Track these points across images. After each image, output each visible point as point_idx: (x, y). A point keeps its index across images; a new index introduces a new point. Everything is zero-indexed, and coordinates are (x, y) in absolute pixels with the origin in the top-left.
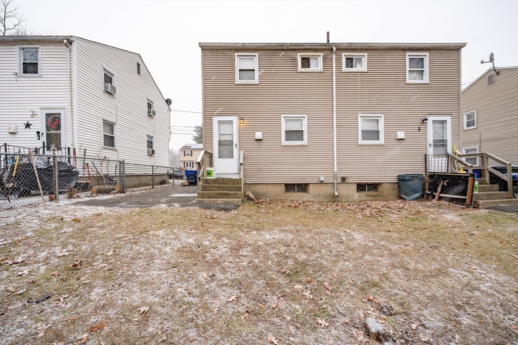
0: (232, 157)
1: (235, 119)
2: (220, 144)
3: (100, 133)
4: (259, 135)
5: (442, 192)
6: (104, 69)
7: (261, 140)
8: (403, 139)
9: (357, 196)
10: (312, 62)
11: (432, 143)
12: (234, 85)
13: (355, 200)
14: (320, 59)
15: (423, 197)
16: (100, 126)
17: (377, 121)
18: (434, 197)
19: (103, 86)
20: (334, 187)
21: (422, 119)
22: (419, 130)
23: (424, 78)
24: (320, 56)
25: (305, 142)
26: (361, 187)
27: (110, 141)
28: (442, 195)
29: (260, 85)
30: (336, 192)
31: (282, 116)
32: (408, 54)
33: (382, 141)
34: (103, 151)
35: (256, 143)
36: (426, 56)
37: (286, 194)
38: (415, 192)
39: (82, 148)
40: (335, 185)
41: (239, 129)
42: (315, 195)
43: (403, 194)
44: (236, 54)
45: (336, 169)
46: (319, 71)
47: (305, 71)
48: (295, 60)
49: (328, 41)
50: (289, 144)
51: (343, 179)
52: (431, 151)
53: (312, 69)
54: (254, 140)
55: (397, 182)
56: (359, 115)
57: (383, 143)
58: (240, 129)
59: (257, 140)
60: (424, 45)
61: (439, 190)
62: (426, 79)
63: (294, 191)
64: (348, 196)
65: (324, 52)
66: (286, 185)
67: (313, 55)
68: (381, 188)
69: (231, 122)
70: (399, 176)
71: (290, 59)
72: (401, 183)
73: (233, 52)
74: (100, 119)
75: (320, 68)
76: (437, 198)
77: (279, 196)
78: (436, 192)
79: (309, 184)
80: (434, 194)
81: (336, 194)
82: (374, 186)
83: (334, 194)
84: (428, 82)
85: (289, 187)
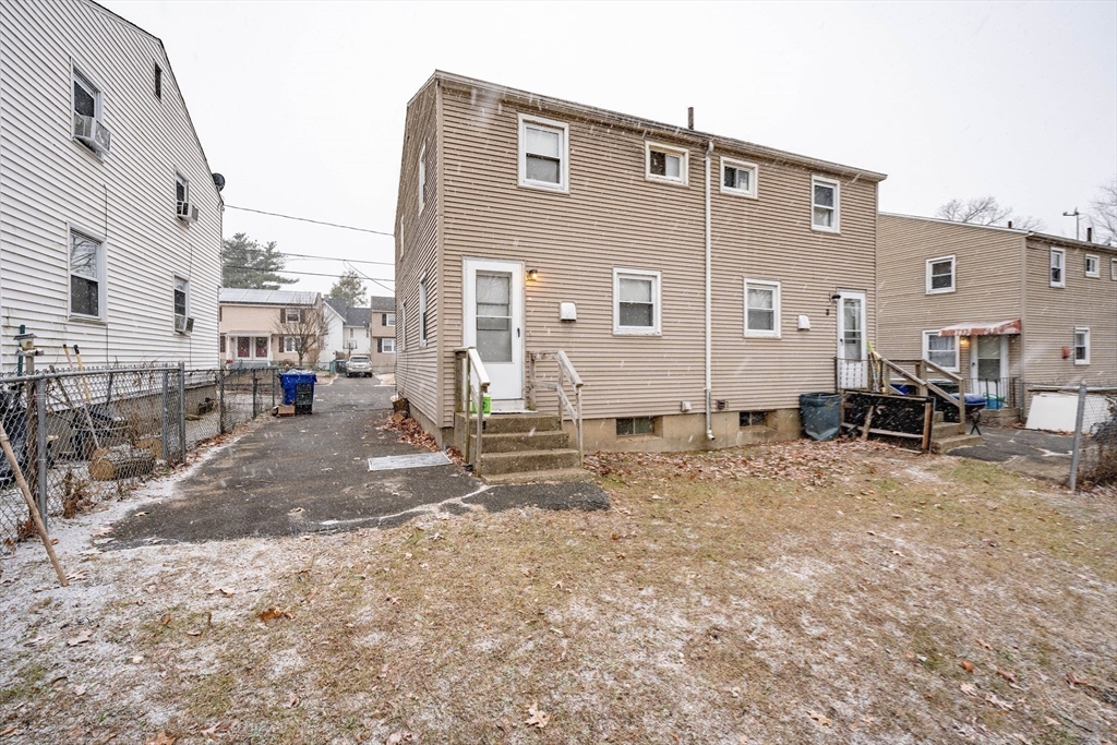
0: (509, 359)
1: (516, 270)
2: (482, 326)
3: (63, 273)
4: (568, 310)
5: (874, 425)
6: (75, 70)
7: (571, 321)
8: (808, 330)
9: (740, 436)
10: (669, 164)
11: (843, 338)
12: (515, 188)
13: (738, 444)
14: (685, 162)
15: (843, 434)
16: (63, 249)
17: (771, 293)
18: (860, 434)
19: (73, 124)
20: (706, 421)
21: (832, 294)
22: (828, 314)
23: (833, 223)
24: (684, 154)
25: (657, 328)
26: (744, 418)
27: (85, 296)
28: (873, 430)
29: (572, 196)
30: (709, 431)
31: (616, 270)
32: (814, 177)
33: (777, 332)
34: (69, 329)
35: (561, 328)
36: (836, 185)
37: (619, 441)
38: (830, 425)
39: (12, 323)
40: (708, 416)
41: (526, 293)
42: (672, 438)
43: (811, 430)
44: (522, 116)
45: (709, 386)
46: (682, 184)
47: (657, 180)
48: (641, 153)
49: (691, 126)
50: (627, 333)
51: (721, 404)
52: (842, 352)
53: (669, 178)
54: (556, 320)
55: (798, 406)
56: (746, 280)
57: (779, 336)
58: (528, 294)
59: (564, 321)
60: (829, 166)
61: (868, 421)
62: (836, 228)
63: (631, 432)
64: (726, 438)
65: (693, 149)
66: (618, 420)
67: (672, 151)
68: (772, 420)
69: (508, 277)
70: (802, 396)
71: (629, 149)
72: (804, 408)
73: (514, 111)
74: (63, 226)
75: (683, 178)
76: (865, 435)
77: (607, 446)
78: (862, 425)
79: (662, 416)
80: (860, 428)
81: (711, 436)
82: (762, 416)
83: (706, 435)
84: (838, 232)
85: (624, 425)
